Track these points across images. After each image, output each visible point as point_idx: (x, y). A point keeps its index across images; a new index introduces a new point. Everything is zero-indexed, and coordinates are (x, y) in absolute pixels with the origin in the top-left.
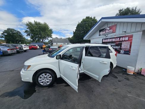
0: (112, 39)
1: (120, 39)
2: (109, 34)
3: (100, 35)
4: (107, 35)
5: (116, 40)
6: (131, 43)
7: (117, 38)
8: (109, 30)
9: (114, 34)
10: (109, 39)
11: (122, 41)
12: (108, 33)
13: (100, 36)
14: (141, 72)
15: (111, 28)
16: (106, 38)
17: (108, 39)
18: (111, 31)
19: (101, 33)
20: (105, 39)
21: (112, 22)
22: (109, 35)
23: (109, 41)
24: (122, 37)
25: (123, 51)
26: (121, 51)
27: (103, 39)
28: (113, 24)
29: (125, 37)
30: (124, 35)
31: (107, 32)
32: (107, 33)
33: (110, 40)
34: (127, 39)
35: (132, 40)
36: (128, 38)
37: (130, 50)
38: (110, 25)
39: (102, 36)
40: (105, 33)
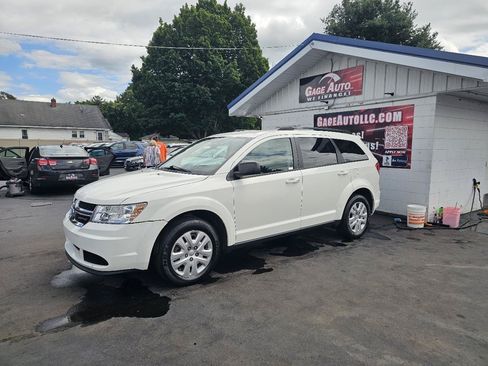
0: (351, 117)
1: (377, 118)
2: (338, 97)
3: (302, 100)
4: (331, 102)
5: (366, 122)
6: (410, 129)
7: (368, 112)
8: (338, 82)
9: (358, 98)
10: (340, 117)
11: (386, 124)
12: (338, 93)
13: (304, 105)
14: (441, 220)
16: (331, 111)
17: (336, 115)
18: (347, 86)
19: (309, 91)
20: (324, 116)
21: (349, 57)
22: (339, 101)
23: (340, 123)
24: (385, 110)
25: (390, 157)
26: (384, 157)
27: (316, 117)
28: (352, 64)
29: (392, 110)
30: (390, 105)
31: (331, 88)
32: (333, 93)
33: (346, 118)
34: (398, 116)
35: (411, 121)
36: (400, 113)
37: (410, 153)
38: (344, 67)
39: (311, 104)
40: (326, 93)
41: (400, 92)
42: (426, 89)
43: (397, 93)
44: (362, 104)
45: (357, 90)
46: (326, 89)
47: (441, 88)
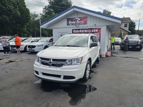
0: (84, 30)
1: (91, 31)
4: (78, 26)
5: (88, 32)
6: (100, 34)
7: (89, 29)
8: (80, 20)
9: (86, 25)
10: (80, 30)
11: (94, 32)
12: (80, 23)
13: (68, 26)
14: (107, 55)
17: (79, 29)
18: (82, 22)
19: (70, 22)
20: (75, 30)
21: (83, 14)
22: (80, 26)
24: (93, 29)
27: (73, 30)
28: (84, 16)
30: (95, 28)
31: (78, 22)
33: (82, 31)
34: (97, 31)
35: (100, 32)
36: (97, 30)
37: (100, 40)
38: (81, 16)
39: (71, 26)
40: (76, 23)
41: (97, 24)
42: (104, 24)
43: (96, 25)
44: (87, 27)
45: (85, 23)
46: (76, 22)
47: (107, 24)
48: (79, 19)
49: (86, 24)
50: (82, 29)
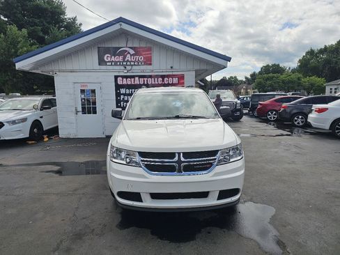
0: (145, 79)
1: (163, 81)
2: (134, 65)
4: (129, 68)
5: (156, 83)
7: (157, 76)
8: (133, 55)
9: (149, 67)
10: (137, 78)
11: (169, 84)
12: (134, 62)
13: (103, 67)
15: (137, 51)
16: (128, 74)
17: (133, 77)
18: (141, 58)
19: (107, 58)
20: (123, 77)
21: (141, 38)
22: (134, 67)
23: (137, 82)
24: (168, 76)
27: (116, 77)
28: (143, 45)
29: (173, 76)
30: (171, 73)
31: (128, 57)
32: (130, 62)
33: (142, 80)
35: (183, 83)
38: (136, 45)
39: (111, 67)
40: (124, 61)
41: (176, 66)
42: (190, 67)
43: (174, 67)
44: (152, 71)
45: (148, 61)
46: (124, 58)
47: (197, 67)
48: (132, 52)
49: (150, 64)
50: (140, 77)
